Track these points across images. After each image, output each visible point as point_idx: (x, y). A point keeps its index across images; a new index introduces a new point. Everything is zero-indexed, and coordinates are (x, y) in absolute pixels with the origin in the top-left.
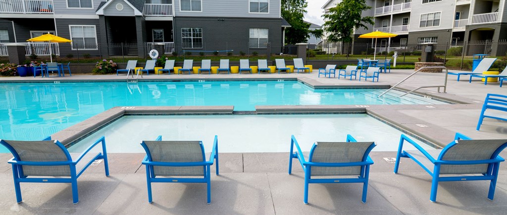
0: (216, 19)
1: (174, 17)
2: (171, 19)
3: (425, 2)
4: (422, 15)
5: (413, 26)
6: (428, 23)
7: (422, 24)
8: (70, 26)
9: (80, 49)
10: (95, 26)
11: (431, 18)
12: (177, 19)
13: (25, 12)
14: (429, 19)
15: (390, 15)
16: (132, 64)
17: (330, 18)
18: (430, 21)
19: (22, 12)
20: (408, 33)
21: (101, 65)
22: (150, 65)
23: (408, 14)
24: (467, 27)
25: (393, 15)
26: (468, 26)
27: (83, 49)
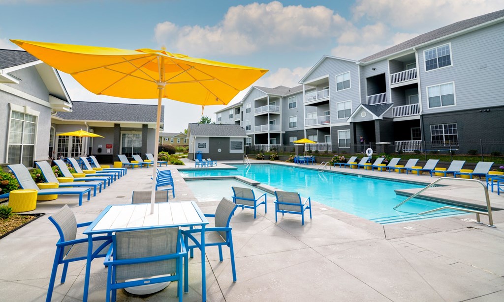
1: (421, 115)
2: (419, 117)
8: (338, 131)
9: (342, 148)
12: (424, 116)
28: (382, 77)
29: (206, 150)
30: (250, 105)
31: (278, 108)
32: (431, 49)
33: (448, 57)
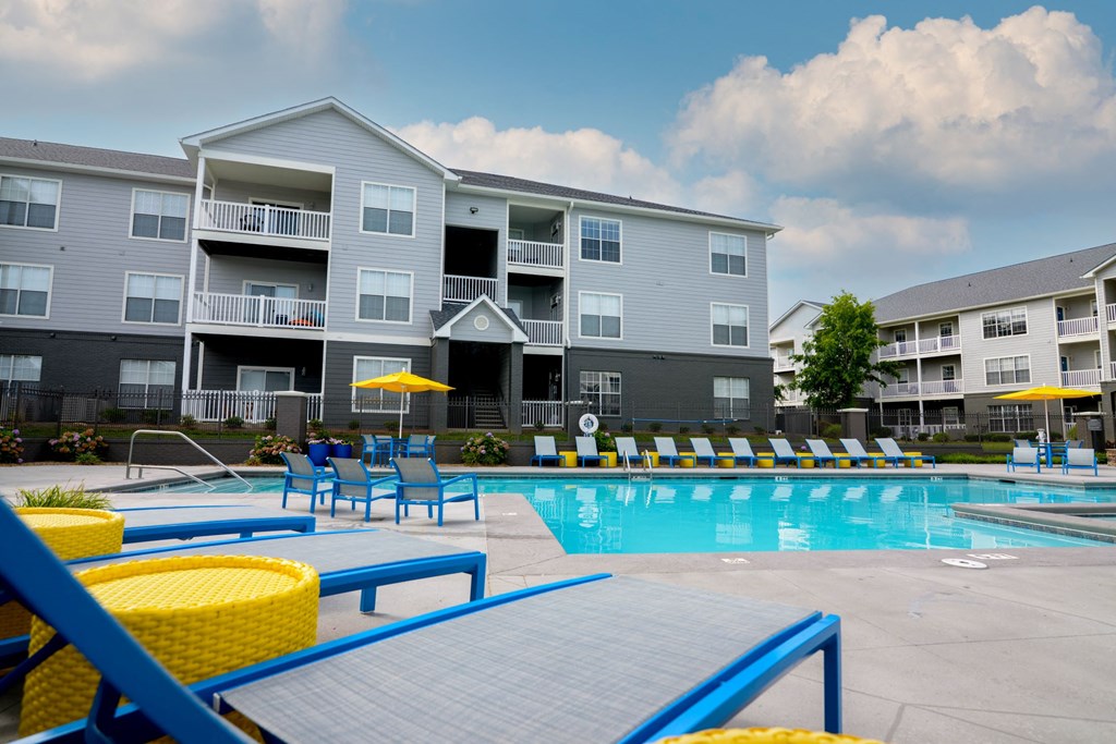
0: (651, 356)
1: (566, 348)
2: (560, 352)
3: (991, 336)
4: (987, 361)
5: (970, 382)
6: (1005, 377)
7: (991, 378)
8: (356, 358)
9: (367, 411)
10: (409, 360)
11: (1009, 366)
12: (572, 352)
13: (261, 324)
14: (1005, 369)
15: (915, 360)
16: (545, 446)
17: (806, 362)
18: (1008, 372)
19: (255, 324)
20: (962, 397)
21: (482, 444)
22: (587, 447)
23: (957, 358)
24: (1104, 385)
25: (922, 359)
26: (1106, 383)
27: (375, 411)
32: (592, 218)
33: (617, 245)
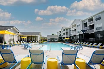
28: (86, 23)
29: (50, 40)
30: (62, 31)
31: (68, 31)
32: (97, 16)
33: (100, 17)
